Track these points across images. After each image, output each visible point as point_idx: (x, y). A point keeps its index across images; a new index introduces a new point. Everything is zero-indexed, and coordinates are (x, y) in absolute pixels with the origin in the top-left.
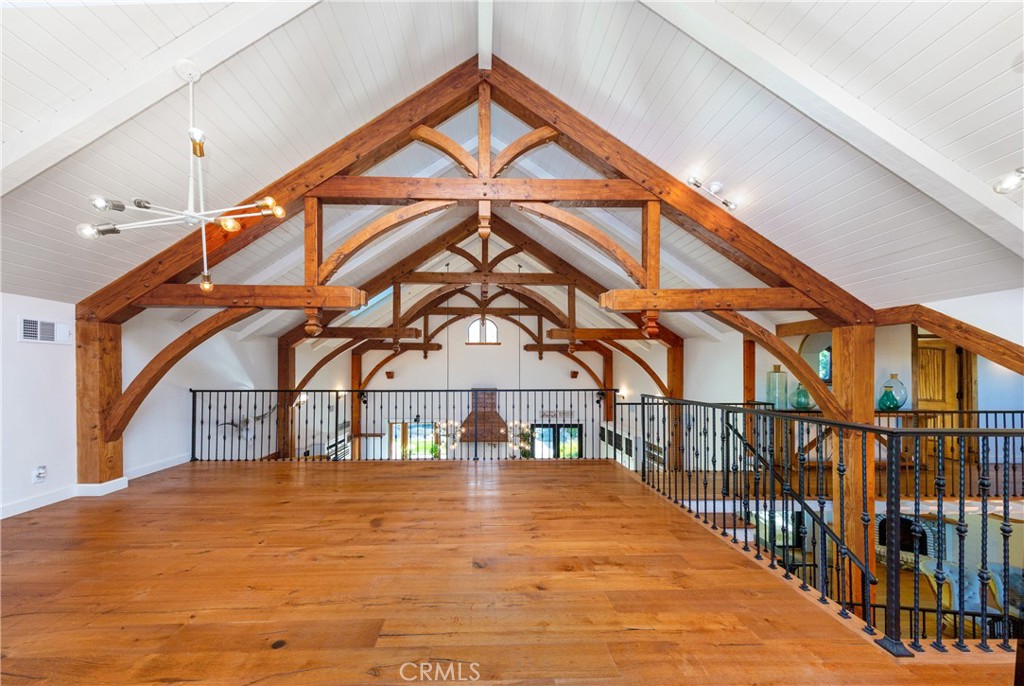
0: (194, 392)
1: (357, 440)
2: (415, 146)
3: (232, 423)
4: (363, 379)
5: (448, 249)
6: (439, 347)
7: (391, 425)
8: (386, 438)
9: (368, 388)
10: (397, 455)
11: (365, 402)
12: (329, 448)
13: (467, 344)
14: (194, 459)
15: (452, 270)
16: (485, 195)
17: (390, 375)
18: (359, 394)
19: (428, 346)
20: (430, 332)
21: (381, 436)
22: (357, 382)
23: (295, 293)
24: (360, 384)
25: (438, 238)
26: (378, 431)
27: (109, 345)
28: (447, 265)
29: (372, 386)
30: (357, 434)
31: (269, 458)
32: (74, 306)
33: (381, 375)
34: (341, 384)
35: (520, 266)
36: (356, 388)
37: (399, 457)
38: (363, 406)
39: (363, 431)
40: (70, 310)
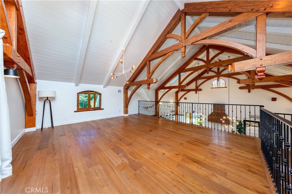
0: (139, 101)
1: (177, 116)
2: (168, 40)
3: (145, 108)
4: (179, 99)
5: (194, 60)
6: (201, 90)
7: (186, 113)
8: (185, 116)
9: (180, 102)
10: (188, 122)
11: (179, 106)
12: (166, 116)
13: (211, 88)
14: (139, 113)
15: (200, 65)
16: (182, 46)
17: (185, 99)
18: (177, 103)
19: (197, 90)
20: (198, 85)
21: (183, 115)
22: (177, 100)
23: (145, 81)
24: (177, 101)
25: (191, 57)
26: (182, 114)
27: (126, 93)
28: (198, 64)
29: (181, 101)
30: (177, 114)
31: (153, 116)
32: (123, 87)
33: (183, 99)
34: (172, 100)
35: (229, 57)
36: (177, 102)
37: (189, 123)
38: (179, 107)
39: (179, 114)
40: (123, 88)
